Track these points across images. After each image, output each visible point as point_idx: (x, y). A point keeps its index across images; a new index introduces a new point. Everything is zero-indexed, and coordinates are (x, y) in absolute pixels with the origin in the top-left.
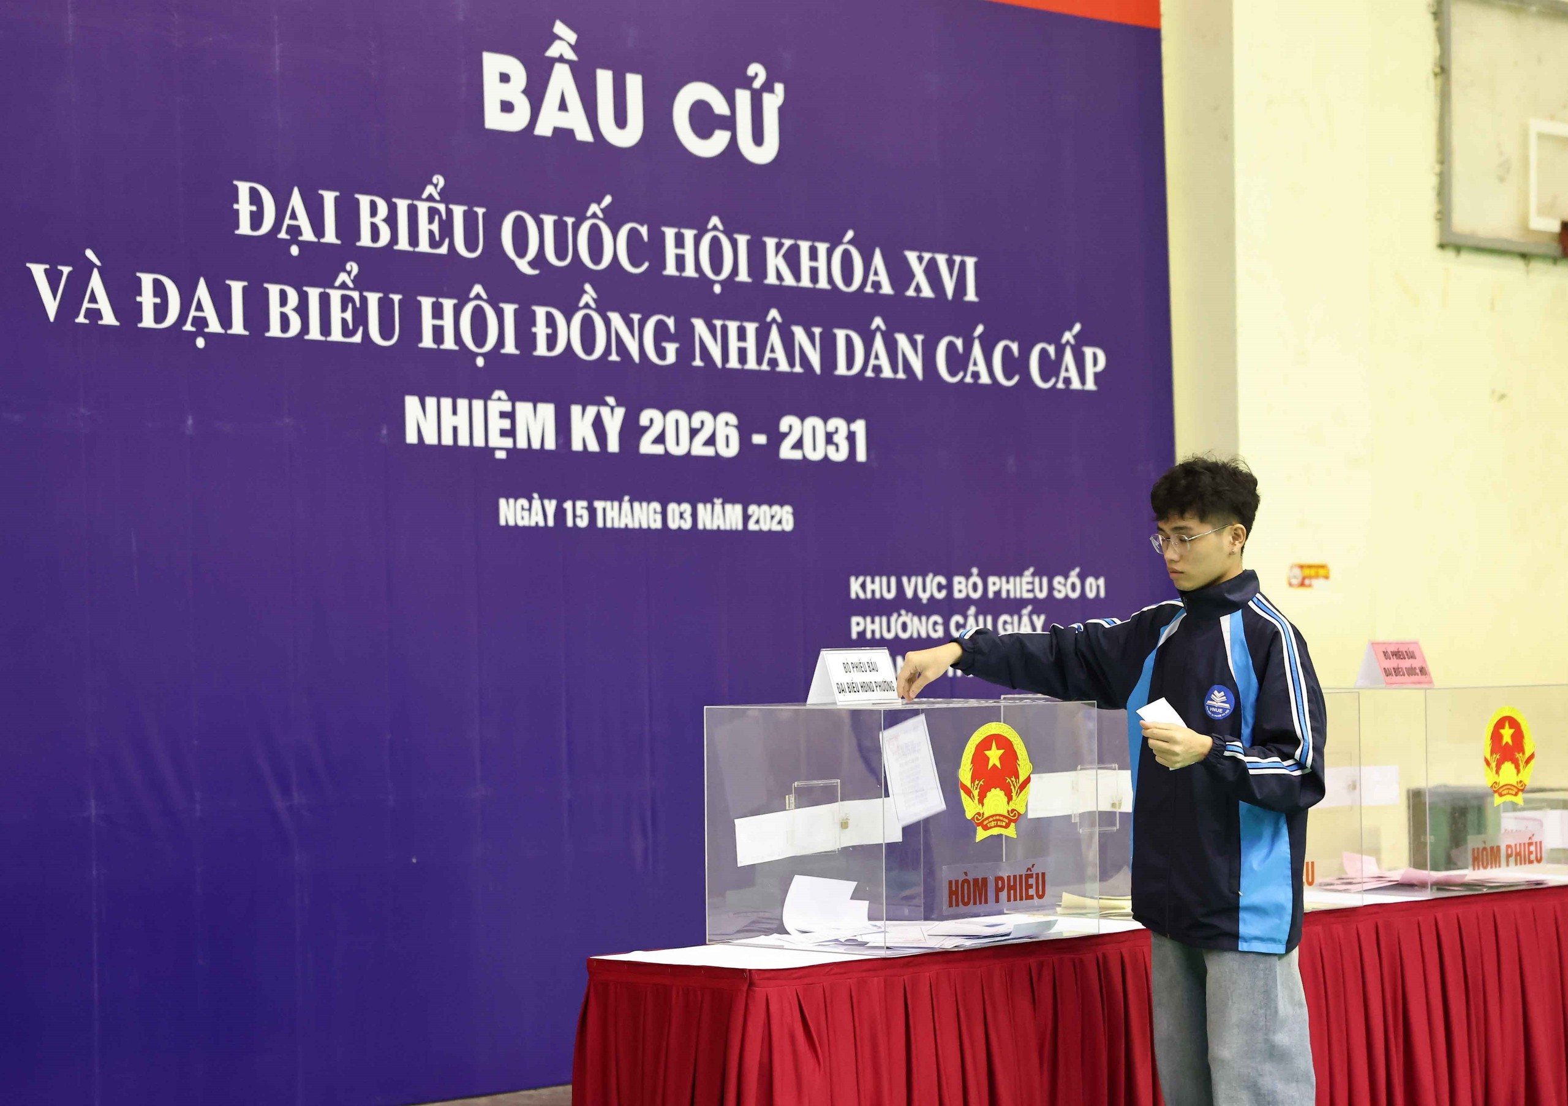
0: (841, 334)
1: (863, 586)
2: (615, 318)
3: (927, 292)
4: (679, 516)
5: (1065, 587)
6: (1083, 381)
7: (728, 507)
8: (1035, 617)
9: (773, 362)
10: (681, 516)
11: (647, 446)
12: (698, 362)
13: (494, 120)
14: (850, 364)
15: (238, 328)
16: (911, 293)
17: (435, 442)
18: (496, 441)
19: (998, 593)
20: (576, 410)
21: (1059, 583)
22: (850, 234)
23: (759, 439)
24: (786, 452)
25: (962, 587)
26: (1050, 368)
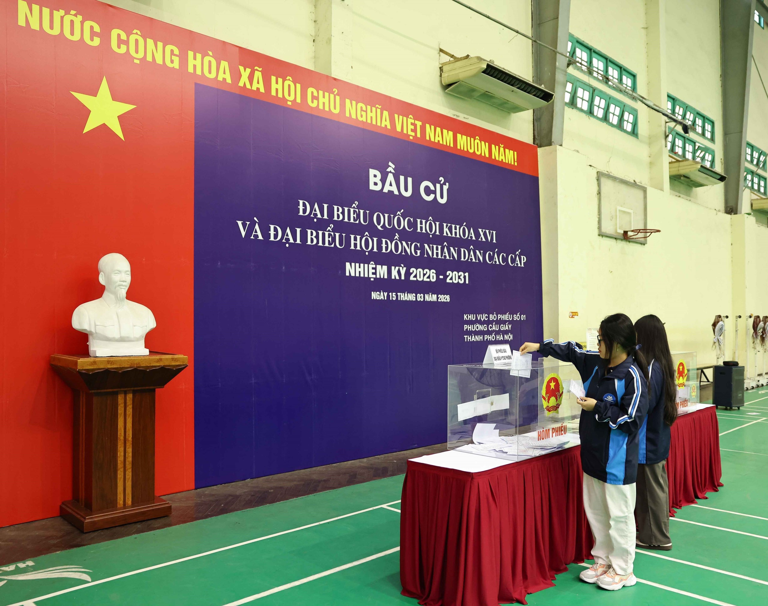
0: (462, 250)
1: (467, 317)
2: (404, 243)
3: (484, 240)
4: (420, 297)
5: (516, 317)
6: (521, 265)
7: (433, 295)
8: (509, 325)
9: (445, 256)
10: (421, 298)
11: (412, 278)
12: (426, 256)
13: (372, 187)
14: (465, 258)
15: (298, 241)
16: (480, 240)
17: (354, 275)
18: (371, 275)
19: (500, 319)
20: (393, 268)
21: (515, 316)
22: (465, 223)
23: (441, 277)
24: (448, 281)
25: (492, 317)
26: (513, 261)
